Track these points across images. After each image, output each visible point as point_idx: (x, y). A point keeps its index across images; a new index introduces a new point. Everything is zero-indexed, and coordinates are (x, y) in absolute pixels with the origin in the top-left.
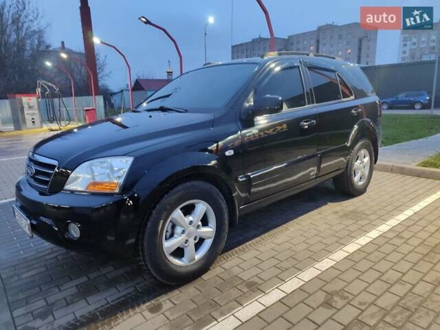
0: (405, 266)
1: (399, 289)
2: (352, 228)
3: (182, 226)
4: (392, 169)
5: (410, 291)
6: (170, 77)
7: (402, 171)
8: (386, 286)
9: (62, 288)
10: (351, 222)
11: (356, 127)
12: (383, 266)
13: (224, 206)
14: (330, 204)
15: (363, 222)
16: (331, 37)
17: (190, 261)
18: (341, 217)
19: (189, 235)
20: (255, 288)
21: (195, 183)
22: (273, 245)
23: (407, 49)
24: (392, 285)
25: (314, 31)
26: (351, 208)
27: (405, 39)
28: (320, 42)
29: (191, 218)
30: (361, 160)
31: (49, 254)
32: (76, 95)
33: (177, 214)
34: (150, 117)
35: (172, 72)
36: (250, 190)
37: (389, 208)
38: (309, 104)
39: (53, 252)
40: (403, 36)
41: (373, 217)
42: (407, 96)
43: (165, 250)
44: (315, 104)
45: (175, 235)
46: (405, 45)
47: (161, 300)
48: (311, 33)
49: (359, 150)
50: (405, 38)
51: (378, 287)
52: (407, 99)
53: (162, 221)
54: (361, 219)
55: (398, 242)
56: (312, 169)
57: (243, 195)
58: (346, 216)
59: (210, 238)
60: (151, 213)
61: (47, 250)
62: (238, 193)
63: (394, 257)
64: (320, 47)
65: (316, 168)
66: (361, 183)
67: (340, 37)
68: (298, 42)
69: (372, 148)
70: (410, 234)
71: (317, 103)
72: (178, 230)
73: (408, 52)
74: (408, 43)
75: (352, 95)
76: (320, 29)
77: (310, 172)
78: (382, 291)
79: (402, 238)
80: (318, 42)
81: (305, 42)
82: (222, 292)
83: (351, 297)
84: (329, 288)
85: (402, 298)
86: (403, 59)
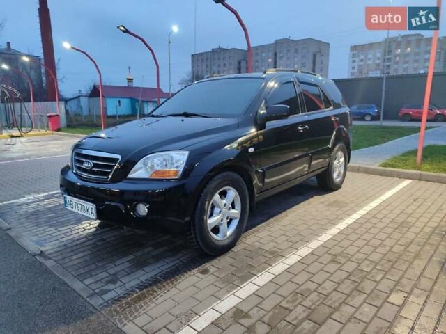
0: (383, 236)
1: (382, 250)
2: (338, 213)
3: (220, 208)
4: (358, 170)
5: (390, 250)
6: (130, 84)
7: (367, 171)
8: (372, 249)
9: (117, 264)
10: (337, 209)
11: (335, 132)
12: (367, 237)
13: (247, 192)
14: (315, 197)
15: (345, 209)
16: (288, 51)
17: (224, 237)
18: (328, 205)
19: (223, 215)
20: (276, 255)
21: (229, 173)
22: (280, 227)
23: (356, 65)
24: (376, 248)
25: (272, 44)
26: (333, 200)
27: (354, 56)
28: (278, 55)
29: (224, 202)
30: (338, 160)
31: (86, 241)
32: (35, 100)
33: (217, 197)
34: (183, 120)
35: (132, 79)
36: (264, 180)
37: (363, 198)
38: (302, 112)
39: (89, 240)
40: (352, 53)
41: (352, 205)
42: (358, 109)
43: (208, 226)
44: (307, 113)
45: (214, 215)
46: (354, 61)
47: (206, 266)
48: (269, 46)
49: (337, 152)
50: (353, 54)
51: (367, 250)
52: (358, 111)
53: (207, 202)
54: (344, 207)
55: (374, 221)
56: (305, 165)
57: (259, 184)
58: (330, 205)
59: (237, 218)
60: (201, 195)
61: (83, 238)
62: (256, 182)
63: (374, 231)
64: (278, 60)
65: (307, 166)
66: (338, 180)
67: (296, 51)
68: (257, 54)
69: (346, 151)
70: (382, 216)
71: (308, 111)
72: (217, 210)
73: (356, 68)
74: (357, 59)
75: (331, 106)
76: (277, 42)
77: (303, 169)
78: (370, 252)
79: (377, 218)
80: (276, 54)
81: (264, 54)
82: (252, 258)
83: (350, 256)
84: (333, 251)
85: (385, 255)
86: (353, 74)
